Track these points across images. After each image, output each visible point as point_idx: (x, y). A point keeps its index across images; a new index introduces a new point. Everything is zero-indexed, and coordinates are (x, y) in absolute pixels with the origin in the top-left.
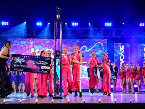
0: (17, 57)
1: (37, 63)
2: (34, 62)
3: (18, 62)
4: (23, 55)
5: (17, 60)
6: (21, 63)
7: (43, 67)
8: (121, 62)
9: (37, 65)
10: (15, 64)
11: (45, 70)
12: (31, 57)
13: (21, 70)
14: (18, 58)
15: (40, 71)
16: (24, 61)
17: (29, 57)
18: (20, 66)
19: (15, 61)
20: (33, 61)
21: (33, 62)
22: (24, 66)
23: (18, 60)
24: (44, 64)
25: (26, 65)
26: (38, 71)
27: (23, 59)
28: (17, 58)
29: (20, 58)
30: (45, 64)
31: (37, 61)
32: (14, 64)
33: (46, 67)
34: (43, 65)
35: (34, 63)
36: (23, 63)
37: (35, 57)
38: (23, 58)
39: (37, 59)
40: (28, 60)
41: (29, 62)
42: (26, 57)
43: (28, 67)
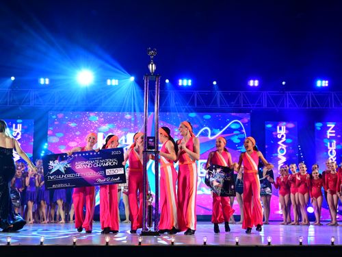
0: (54, 161)
1: (96, 165)
2: (89, 163)
3: (58, 170)
6: (63, 170)
7: (109, 172)
8: (280, 159)
9: (96, 170)
10: (52, 175)
11: (116, 176)
13: (67, 186)
14: (57, 161)
15: (106, 181)
16: (69, 166)
17: (78, 156)
18: (64, 178)
19: (51, 170)
22: (70, 176)
23: (56, 166)
24: (110, 164)
25: (75, 173)
26: (100, 180)
27: (66, 162)
28: (54, 163)
29: (60, 161)
30: (112, 163)
31: (94, 160)
32: (49, 175)
33: (115, 169)
34: (109, 167)
35: (90, 166)
36: (68, 171)
37: (89, 154)
38: (66, 158)
39: (93, 156)
40: (76, 163)
41: (79, 166)
42: (71, 157)
43: (80, 176)
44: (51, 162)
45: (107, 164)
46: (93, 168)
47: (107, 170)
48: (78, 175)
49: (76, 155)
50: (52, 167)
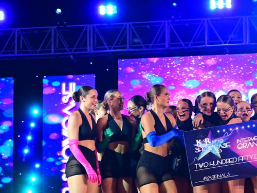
0: (202, 139)
3: (210, 154)
5: (205, 149)
6: (217, 153)
10: (201, 162)
12: (246, 128)
13: (225, 177)
14: (207, 140)
16: (226, 145)
17: (240, 129)
18: (220, 164)
19: (199, 154)
20: (255, 139)
21: (256, 142)
22: (229, 161)
25: (237, 156)
27: (221, 140)
28: (203, 143)
29: (212, 139)
32: (197, 162)
36: (226, 153)
38: (221, 135)
40: (238, 140)
41: (243, 145)
42: (229, 132)
43: (244, 161)
44: (199, 143)
48: (241, 158)
49: (237, 129)
50: (201, 149)
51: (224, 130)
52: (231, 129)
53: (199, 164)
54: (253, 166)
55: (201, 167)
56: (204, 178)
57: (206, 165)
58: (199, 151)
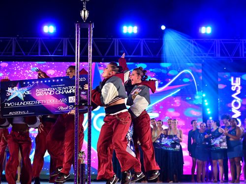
0: (12, 87)
1: (58, 92)
3: (17, 97)
4: (26, 81)
5: (13, 94)
6: (21, 97)
7: (72, 99)
9: (58, 97)
10: (9, 102)
12: (44, 82)
13: (25, 113)
14: (16, 88)
15: (68, 109)
16: (28, 93)
17: (39, 83)
18: (22, 105)
19: (9, 96)
20: (49, 90)
21: (49, 92)
22: (29, 103)
24: (73, 91)
25: (35, 100)
26: (62, 108)
27: (25, 89)
28: (13, 90)
29: (19, 87)
31: (57, 87)
32: (6, 102)
34: (72, 95)
35: (52, 93)
36: (28, 98)
37: (51, 81)
38: (26, 86)
39: (56, 83)
40: (37, 90)
41: (40, 93)
42: (32, 84)
43: (40, 104)
44: (10, 90)
45: (70, 92)
46: (55, 96)
47: (70, 98)
48: (38, 102)
49: (37, 82)
50: (11, 93)
51: (28, 83)
52: (33, 82)
53: (8, 104)
54: (46, 108)
55: (9, 105)
56: (10, 113)
57: (13, 104)
58: (9, 95)
